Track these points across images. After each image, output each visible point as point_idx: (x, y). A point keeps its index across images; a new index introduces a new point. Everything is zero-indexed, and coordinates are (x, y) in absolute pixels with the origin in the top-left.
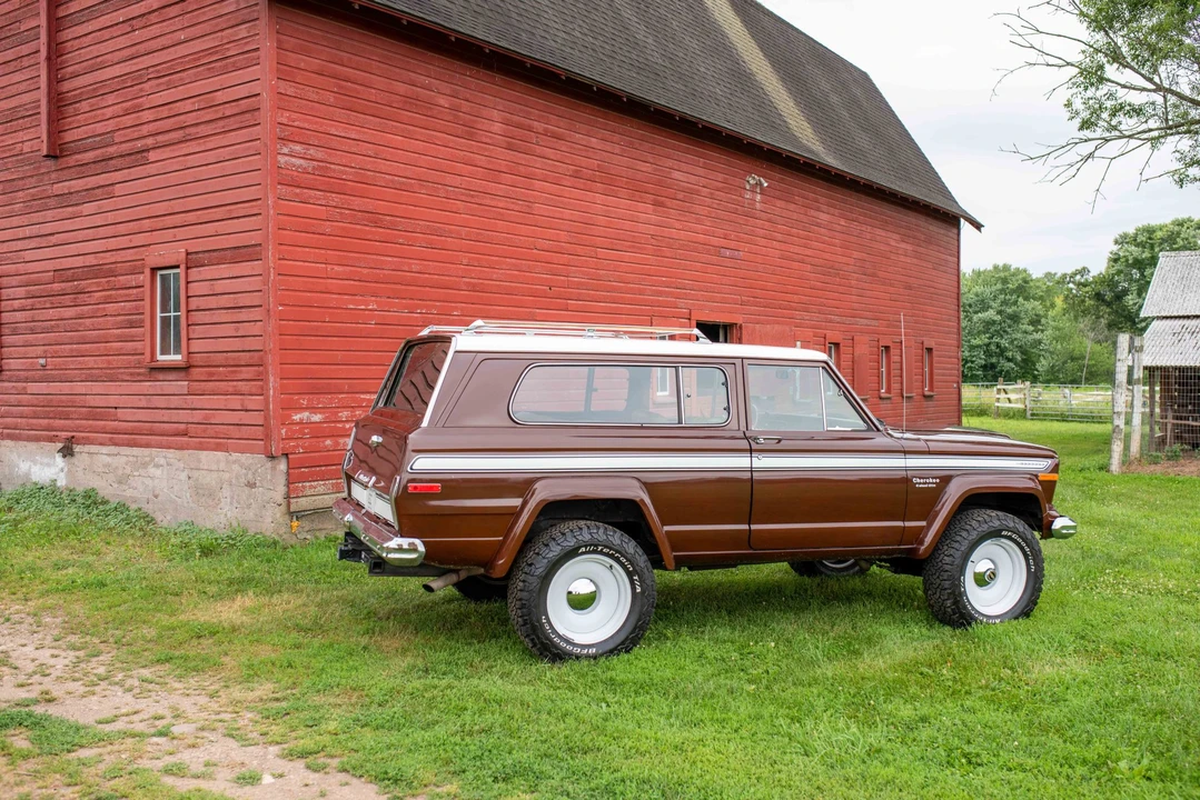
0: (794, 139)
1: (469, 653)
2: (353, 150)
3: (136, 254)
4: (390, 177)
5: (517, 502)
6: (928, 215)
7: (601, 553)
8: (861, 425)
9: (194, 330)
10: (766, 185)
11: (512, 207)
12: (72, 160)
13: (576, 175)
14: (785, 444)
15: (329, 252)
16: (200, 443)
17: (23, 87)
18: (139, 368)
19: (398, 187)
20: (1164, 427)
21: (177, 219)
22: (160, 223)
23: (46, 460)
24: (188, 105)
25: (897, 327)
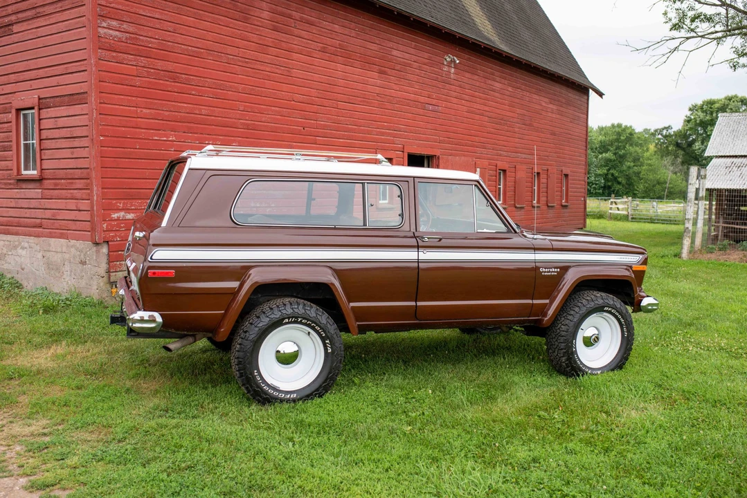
0: (479, 32)
1: (201, 396)
2: (158, 26)
3: (6, 99)
4: (186, 47)
5: (235, 284)
6: (568, 86)
7: (301, 323)
8: (502, 228)
9: (45, 154)
10: (458, 62)
11: (276, 71)
13: (323, 51)
14: (444, 242)
15: (139, 99)
16: (50, 233)
18: (10, 179)
19: (191, 54)
20: (717, 228)
21: (32, 74)
22: (21, 77)
25: (545, 159)
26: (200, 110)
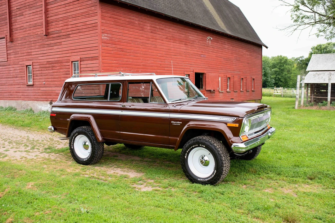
0: (219, 27)
2: (118, 34)
3: (68, 58)
4: (125, 40)
6: (253, 45)
10: (212, 39)
11: (152, 46)
12: (51, 36)
13: (167, 38)
15: (113, 58)
17: (38, 19)
19: (127, 42)
20: (311, 98)
21: (78, 51)
22: (73, 51)
23: (46, 105)
24: (80, 25)
25: (245, 73)
26: (130, 60)
